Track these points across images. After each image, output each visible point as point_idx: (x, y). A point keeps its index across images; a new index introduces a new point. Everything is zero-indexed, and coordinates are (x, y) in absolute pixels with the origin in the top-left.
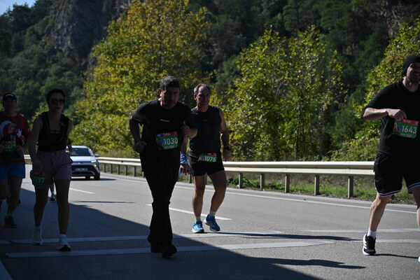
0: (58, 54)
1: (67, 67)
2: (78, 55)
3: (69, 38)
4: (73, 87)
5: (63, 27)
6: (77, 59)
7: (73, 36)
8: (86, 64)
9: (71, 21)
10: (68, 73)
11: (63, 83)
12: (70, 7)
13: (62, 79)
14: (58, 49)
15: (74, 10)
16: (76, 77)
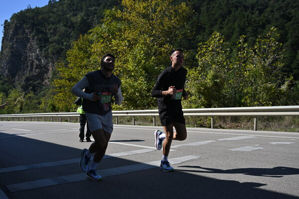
0: (2, 77)
1: (6, 82)
2: (10, 77)
3: (7, 70)
4: (9, 89)
5: (4, 65)
6: (11, 79)
7: (9, 69)
8: (14, 81)
9: (8, 64)
10: (6, 84)
11: (5, 88)
12: (8, 58)
13: (4, 86)
14: (2, 75)
15: (9, 59)
16: (10, 86)
